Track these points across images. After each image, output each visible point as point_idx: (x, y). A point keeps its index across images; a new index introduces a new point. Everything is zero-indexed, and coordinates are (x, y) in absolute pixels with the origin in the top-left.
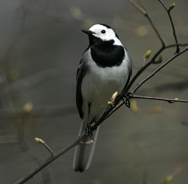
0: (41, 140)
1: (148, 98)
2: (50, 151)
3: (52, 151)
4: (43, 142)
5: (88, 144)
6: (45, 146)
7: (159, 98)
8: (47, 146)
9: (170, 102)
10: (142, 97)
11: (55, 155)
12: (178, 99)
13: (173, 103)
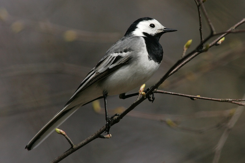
0: (61, 131)
1: (171, 94)
2: (70, 143)
3: (72, 143)
4: (64, 133)
5: (107, 138)
6: (66, 137)
7: (182, 94)
8: (67, 137)
9: (192, 98)
10: (165, 92)
11: (75, 147)
12: (200, 96)
13: (195, 100)
